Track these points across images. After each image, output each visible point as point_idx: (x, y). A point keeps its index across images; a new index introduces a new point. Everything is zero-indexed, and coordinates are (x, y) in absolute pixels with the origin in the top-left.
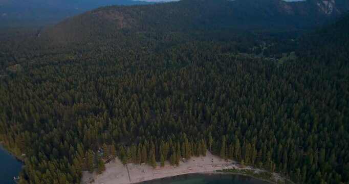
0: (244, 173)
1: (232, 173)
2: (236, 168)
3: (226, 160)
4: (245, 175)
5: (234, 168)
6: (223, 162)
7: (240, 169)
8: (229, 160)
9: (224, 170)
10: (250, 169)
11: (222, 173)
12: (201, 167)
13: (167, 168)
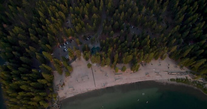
0: (195, 86)
1: (184, 84)
2: (189, 78)
3: (181, 67)
4: (196, 88)
5: (187, 78)
6: (178, 69)
7: (192, 80)
8: (184, 68)
9: (177, 79)
10: (202, 81)
11: (175, 83)
12: (158, 74)
13: (127, 72)
